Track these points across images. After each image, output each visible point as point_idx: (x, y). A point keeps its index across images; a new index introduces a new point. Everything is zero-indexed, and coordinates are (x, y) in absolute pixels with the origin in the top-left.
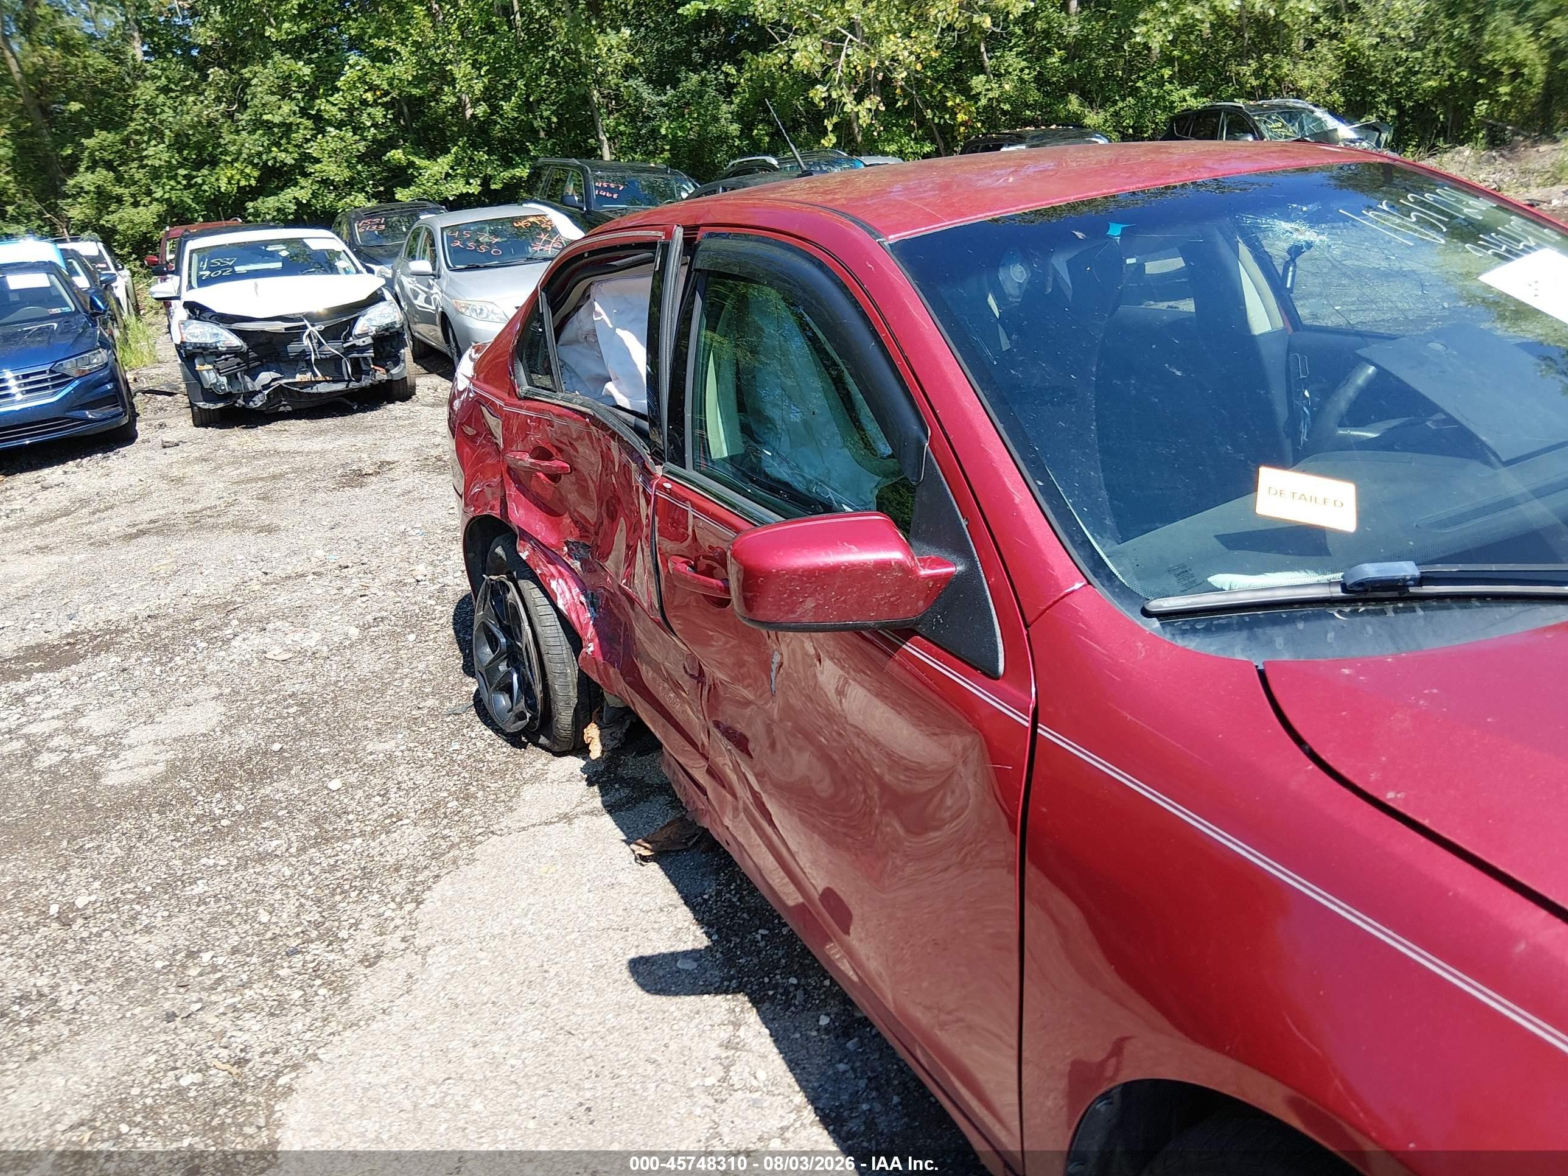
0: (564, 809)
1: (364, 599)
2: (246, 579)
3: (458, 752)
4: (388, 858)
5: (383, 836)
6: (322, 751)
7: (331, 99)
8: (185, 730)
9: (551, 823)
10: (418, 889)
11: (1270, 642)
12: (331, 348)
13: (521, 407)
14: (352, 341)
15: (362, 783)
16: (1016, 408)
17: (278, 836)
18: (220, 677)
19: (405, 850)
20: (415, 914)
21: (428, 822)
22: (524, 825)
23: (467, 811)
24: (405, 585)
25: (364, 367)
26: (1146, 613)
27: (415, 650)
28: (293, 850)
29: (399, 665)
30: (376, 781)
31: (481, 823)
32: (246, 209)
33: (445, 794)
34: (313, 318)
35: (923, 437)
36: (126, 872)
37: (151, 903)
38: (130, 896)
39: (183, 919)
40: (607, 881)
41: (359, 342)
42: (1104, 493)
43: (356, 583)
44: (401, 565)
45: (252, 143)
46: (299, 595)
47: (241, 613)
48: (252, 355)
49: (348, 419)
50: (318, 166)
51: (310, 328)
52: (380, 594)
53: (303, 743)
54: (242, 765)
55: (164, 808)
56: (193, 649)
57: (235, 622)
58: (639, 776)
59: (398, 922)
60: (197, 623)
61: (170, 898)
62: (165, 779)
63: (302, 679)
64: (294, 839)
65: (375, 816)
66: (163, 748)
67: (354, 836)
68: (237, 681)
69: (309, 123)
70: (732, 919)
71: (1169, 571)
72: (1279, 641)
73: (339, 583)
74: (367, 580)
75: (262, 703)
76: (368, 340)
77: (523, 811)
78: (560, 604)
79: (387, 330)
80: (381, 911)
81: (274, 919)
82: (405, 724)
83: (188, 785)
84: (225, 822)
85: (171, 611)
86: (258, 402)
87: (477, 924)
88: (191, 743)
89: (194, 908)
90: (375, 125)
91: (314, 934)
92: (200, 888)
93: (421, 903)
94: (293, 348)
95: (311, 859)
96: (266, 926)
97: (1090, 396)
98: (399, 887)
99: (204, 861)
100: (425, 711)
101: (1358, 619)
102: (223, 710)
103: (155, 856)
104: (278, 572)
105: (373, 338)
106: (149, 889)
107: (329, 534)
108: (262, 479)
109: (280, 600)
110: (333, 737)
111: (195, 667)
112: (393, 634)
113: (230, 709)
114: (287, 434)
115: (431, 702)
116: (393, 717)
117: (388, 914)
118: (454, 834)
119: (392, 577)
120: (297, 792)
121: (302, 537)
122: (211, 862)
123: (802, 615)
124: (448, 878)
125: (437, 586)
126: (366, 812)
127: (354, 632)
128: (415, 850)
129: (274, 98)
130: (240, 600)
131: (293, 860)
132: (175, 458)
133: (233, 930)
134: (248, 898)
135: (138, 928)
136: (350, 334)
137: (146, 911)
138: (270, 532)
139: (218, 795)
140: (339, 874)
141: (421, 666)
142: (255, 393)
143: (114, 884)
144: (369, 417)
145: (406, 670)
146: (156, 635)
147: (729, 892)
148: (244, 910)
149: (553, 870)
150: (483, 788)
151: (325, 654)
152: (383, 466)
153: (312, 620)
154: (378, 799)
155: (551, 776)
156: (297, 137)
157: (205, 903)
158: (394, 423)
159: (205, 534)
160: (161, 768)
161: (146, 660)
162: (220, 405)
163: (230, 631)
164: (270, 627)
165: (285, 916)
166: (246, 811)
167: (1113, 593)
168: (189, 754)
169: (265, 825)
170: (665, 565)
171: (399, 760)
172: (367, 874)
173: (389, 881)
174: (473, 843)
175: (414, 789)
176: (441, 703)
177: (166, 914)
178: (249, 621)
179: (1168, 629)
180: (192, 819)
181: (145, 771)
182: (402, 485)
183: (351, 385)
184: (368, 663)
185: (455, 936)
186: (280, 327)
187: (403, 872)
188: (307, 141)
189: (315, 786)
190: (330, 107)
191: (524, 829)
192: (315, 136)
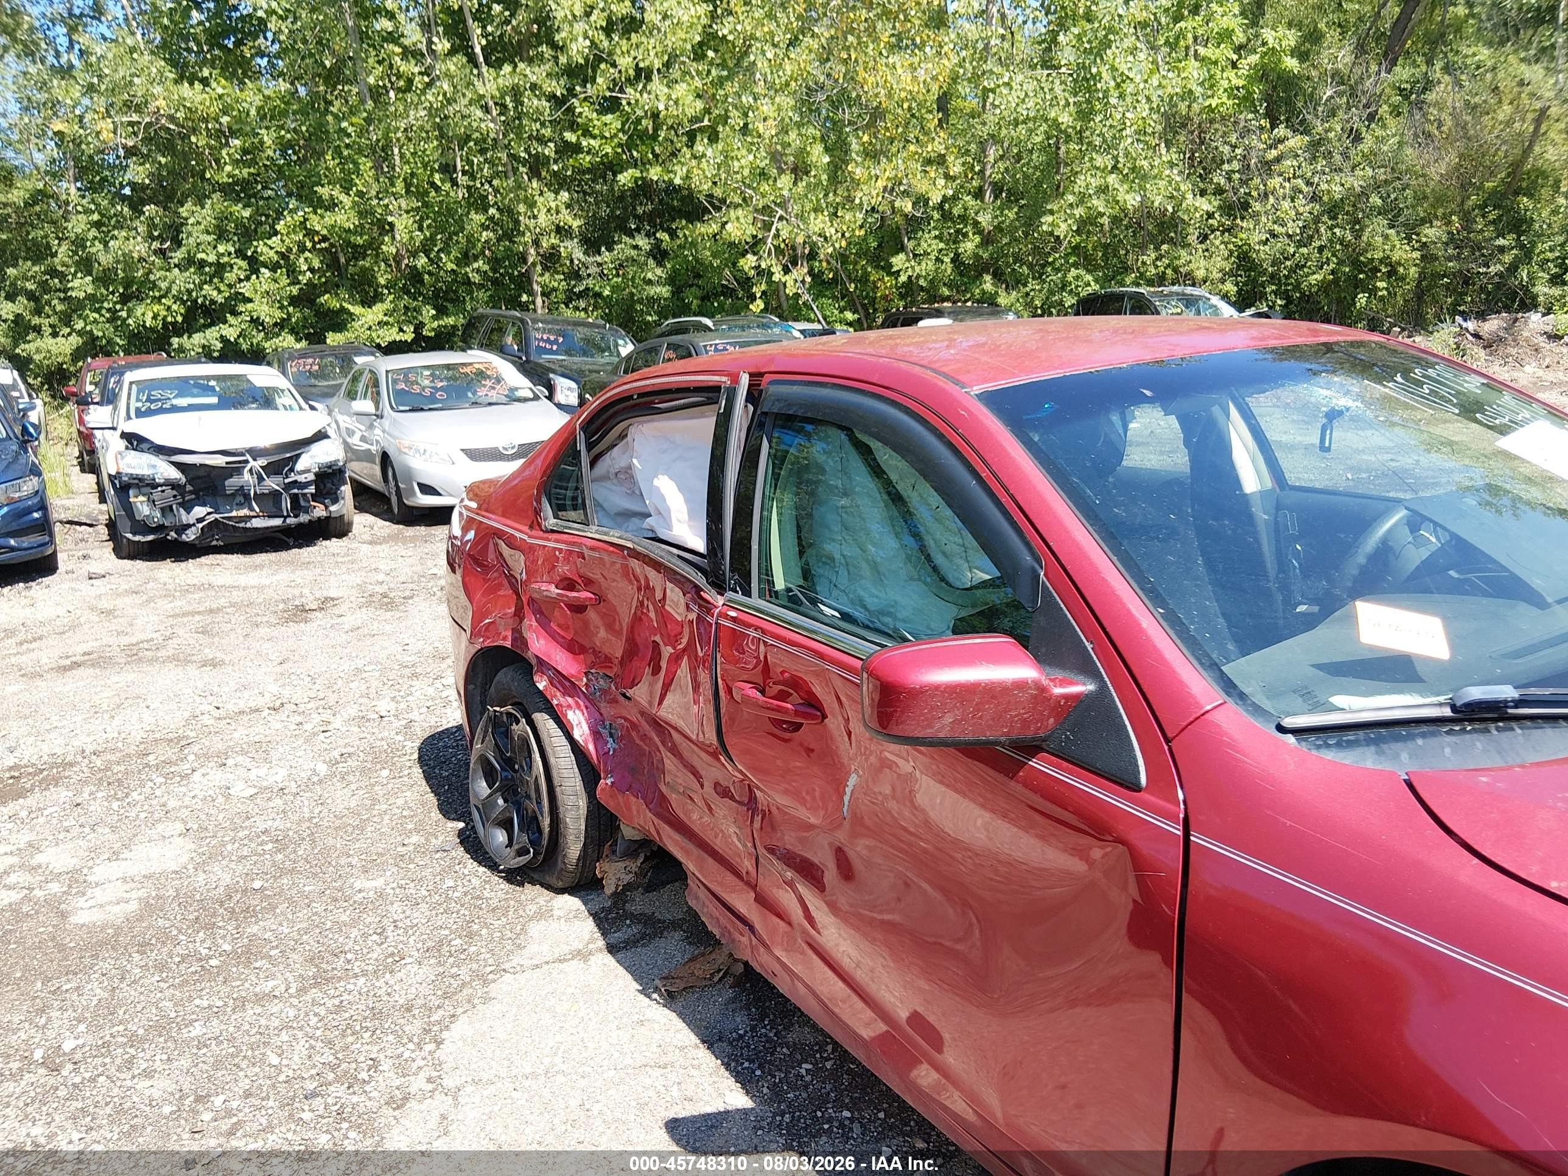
0: (578, 945)
1: (327, 734)
2: (198, 713)
3: (454, 888)
4: (397, 997)
5: (388, 976)
6: (307, 888)
7: (269, 242)
8: (156, 867)
9: (565, 960)
10: (435, 1028)
11: (1396, 757)
12: (272, 483)
13: (549, 540)
14: (293, 477)
15: (354, 923)
16: (1125, 543)
17: (273, 976)
18: (185, 813)
19: (414, 990)
20: (436, 1055)
21: (432, 961)
22: (536, 962)
23: (473, 949)
24: (368, 720)
25: (303, 503)
26: (1281, 729)
27: (390, 786)
28: (292, 991)
29: (375, 801)
30: (370, 918)
31: (491, 961)
32: (170, 345)
33: (447, 932)
34: (255, 453)
35: (1037, 566)
36: (112, 1014)
37: (146, 1046)
38: (120, 1039)
39: (185, 1062)
40: (635, 1018)
41: (301, 478)
42: (1221, 620)
43: (316, 719)
44: (361, 700)
45: (182, 280)
46: (258, 731)
47: (195, 748)
48: (189, 488)
49: (284, 554)
50: (249, 306)
51: (252, 463)
52: (344, 729)
53: (285, 881)
54: (222, 904)
55: (143, 947)
56: (150, 784)
57: (191, 757)
58: (648, 911)
59: (422, 1063)
60: (151, 758)
61: (166, 1041)
62: (141, 919)
63: (274, 815)
64: (291, 979)
65: (375, 956)
66: (133, 885)
67: (356, 976)
68: (203, 817)
69: (244, 264)
70: (772, 1054)
71: (1294, 692)
72: (1404, 756)
73: (299, 719)
74: (327, 715)
75: (233, 840)
76: (311, 477)
77: (532, 948)
78: (577, 735)
79: (330, 467)
80: (399, 1051)
81: (285, 1062)
82: (391, 861)
83: (167, 924)
84: (214, 962)
85: (120, 745)
86: (190, 536)
87: (506, 1063)
88: (163, 881)
89: (194, 1051)
90: (311, 270)
91: (331, 1076)
92: (197, 1030)
93: (441, 1043)
94: (232, 483)
95: (313, 1000)
96: (278, 1069)
97: (1191, 534)
98: (414, 1028)
99: (197, 1002)
100: (411, 848)
101: (1468, 736)
102: (193, 846)
103: (142, 998)
104: (230, 707)
105: (316, 474)
106: (141, 1032)
107: (279, 669)
108: (199, 613)
109: (236, 735)
110: (316, 875)
111: (154, 802)
112: (364, 771)
113: (200, 846)
114: (219, 568)
115: (415, 839)
116: (377, 854)
117: (407, 1054)
118: (464, 973)
119: (353, 711)
120: (286, 931)
121: (250, 671)
122: (205, 1004)
123: (939, 730)
124: (464, 1019)
125: (404, 722)
126: (365, 951)
127: (322, 769)
128: (425, 990)
129: (210, 238)
130: (193, 734)
131: (295, 1001)
132: (103, 590)
133: (241, 1074)
134: (253, 1040)
135: (136, 1072)
136: (292, 470)
137: (141, 1055)
138: (215, 666)
139: (201, 934)
140: (347, 1015)
141: (400, 802)
142: (189, 526)
143: (101, 1027)
144: (306, 553)
145: (384, 807)
146: (107, 769)
147: (765, 1027)
148: (250, 1053)
149: (576, 1007)
150: (486, 925)
151: (294, 790)
152: (326, 603)
153: (274, 755)
154: (375, 937)
155: (556, 913)
156: (230, 277)
157: (205, 1046)
158: (332, 560)
159: (145, 667)
160: (133, 906)
161: (100, 795)
162: (150, 538)
163: (188, 766)
164: (230, 762)
165: (296, 1058)
166: (234, 951)
167: (1247, 711)
168: (162, 892)
169: (257, 965)
170: (729, 691)
171: (390, 897)
172: (376, 1014)
173: (402, 1021)
174: (486, 983)
175: (412, 927)
176: (427, 839)
177: (165, 1057)
178: (207, 757)
179: (1304, 744)
180: (177, 959)
181: (117, 909)
182: (349, 621)
183: (288, 521)
184: (342, 798)
185: (485, 1076)
186: (220, 461)
187: (416, 1012)
188: (240, 281)
189: (305, 925)
190: (267, 249)
191: (537, 966)
192: (248, 278)
